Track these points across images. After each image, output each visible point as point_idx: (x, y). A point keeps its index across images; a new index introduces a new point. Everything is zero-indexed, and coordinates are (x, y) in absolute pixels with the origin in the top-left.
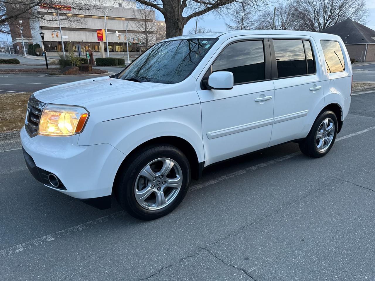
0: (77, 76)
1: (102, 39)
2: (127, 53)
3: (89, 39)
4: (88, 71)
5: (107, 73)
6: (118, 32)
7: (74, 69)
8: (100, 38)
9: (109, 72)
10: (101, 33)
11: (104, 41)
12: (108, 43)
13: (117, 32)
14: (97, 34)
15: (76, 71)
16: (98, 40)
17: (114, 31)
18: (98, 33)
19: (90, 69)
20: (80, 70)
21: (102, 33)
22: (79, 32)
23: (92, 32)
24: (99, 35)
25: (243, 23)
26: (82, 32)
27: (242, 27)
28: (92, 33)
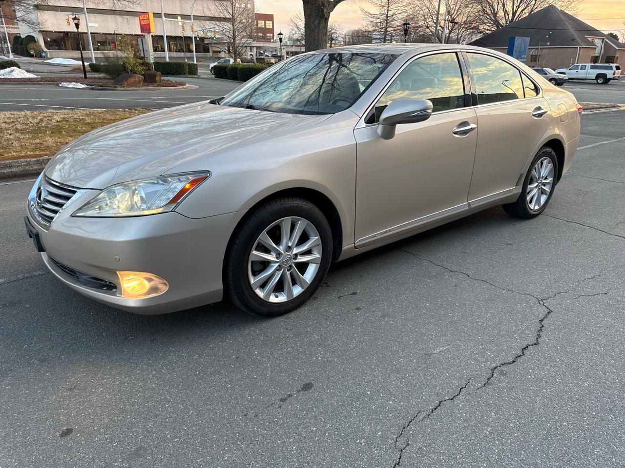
0: (143, 90)
1: (150, 30)
2: (193, 54)
3: (122, 29)
4: (155, 82)
6: (182, 19)
7: (135, 78)
8: (145, 28)
9: (187, 85)
10: (146, 19)
11: (151, 34)
12: (167, 36)
13: (179, 18)
14: (140, 20)
15: (139, 82)
16: (142, 31)
17: (174, 16)
18: (141, 18)
19: (157, 78)
20: (145, 81)
21: (149, 19)
22: (104, 15)
23: (127, 17)
24: (144, 23)
25: (389, 8)
26: (109, 16)
27: (387, 15)
28: (127, 19)
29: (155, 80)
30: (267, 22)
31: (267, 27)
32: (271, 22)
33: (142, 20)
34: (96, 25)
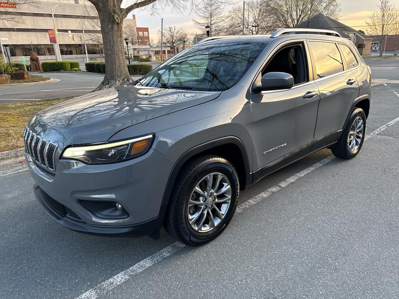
0: (7, 86)
1: (55, 41)
2: (86, 56)
3: (41, 41)
4: (24, 78)
5: (49, 80)
7: (3, 77)
8: (53, 40)
9: (52, 79)
10: (53, 34)
13: (70, 32)
14: (49, 34)
15: (7, 80)
16: (51, 42)
17: (66, 31)
18: (50, 33)
19: (26, 76)
20: (12, 78)
22: (28, 33)
24: (52, 36)
25: (212, 19)
26: (32, 33)
27: (211, 23)
28: (45, 34)
29: (24, 77)
30: (144, 32)
31: (145, 36)
32: (147, 33)
33: (50, 34)
34: (7, 39)
